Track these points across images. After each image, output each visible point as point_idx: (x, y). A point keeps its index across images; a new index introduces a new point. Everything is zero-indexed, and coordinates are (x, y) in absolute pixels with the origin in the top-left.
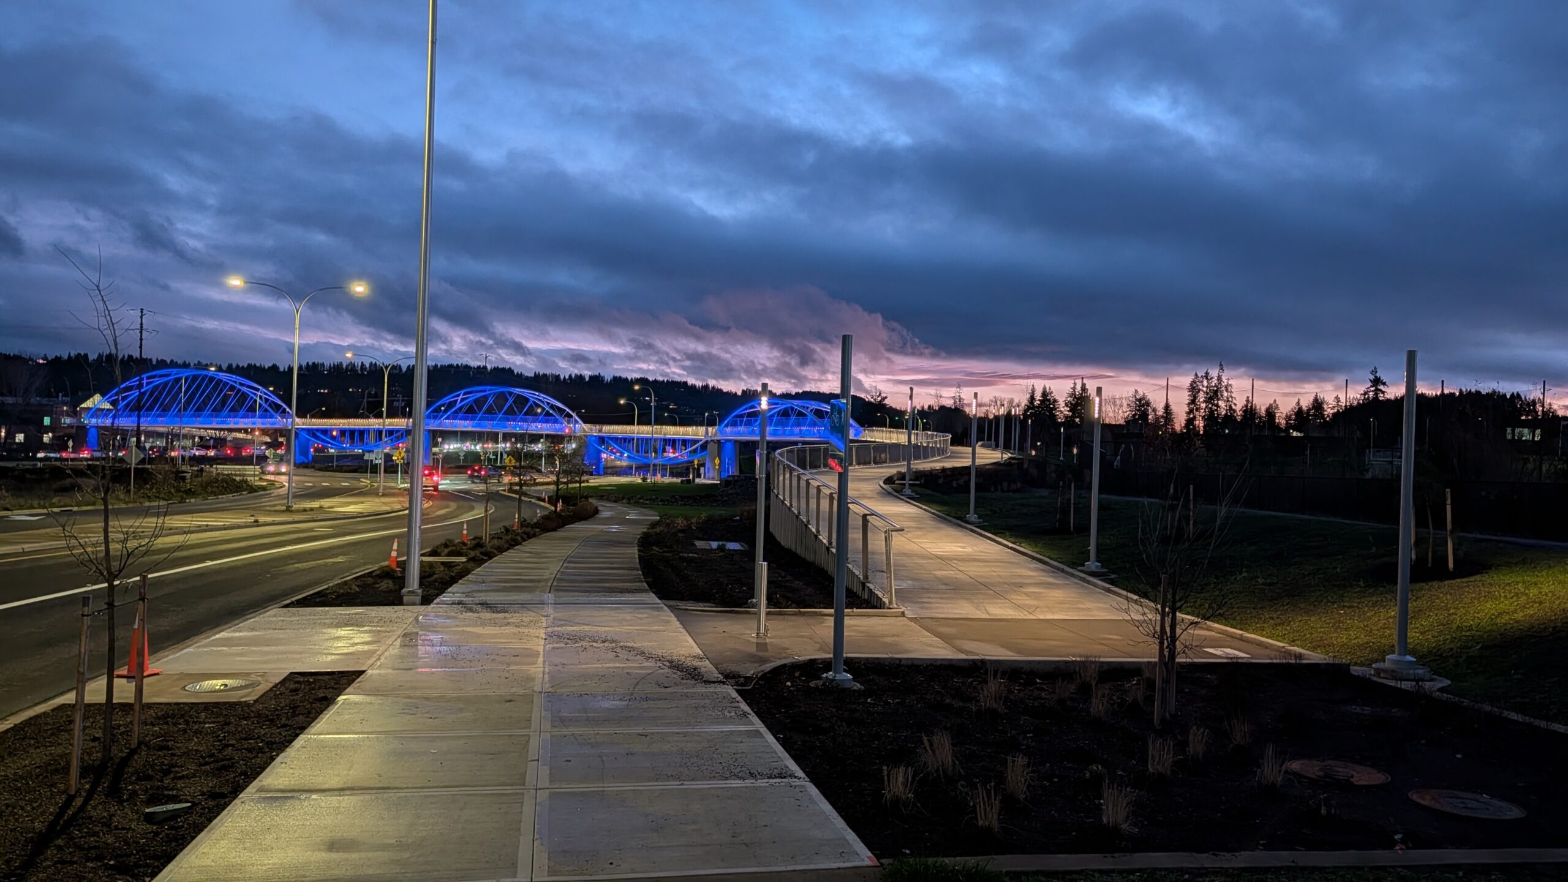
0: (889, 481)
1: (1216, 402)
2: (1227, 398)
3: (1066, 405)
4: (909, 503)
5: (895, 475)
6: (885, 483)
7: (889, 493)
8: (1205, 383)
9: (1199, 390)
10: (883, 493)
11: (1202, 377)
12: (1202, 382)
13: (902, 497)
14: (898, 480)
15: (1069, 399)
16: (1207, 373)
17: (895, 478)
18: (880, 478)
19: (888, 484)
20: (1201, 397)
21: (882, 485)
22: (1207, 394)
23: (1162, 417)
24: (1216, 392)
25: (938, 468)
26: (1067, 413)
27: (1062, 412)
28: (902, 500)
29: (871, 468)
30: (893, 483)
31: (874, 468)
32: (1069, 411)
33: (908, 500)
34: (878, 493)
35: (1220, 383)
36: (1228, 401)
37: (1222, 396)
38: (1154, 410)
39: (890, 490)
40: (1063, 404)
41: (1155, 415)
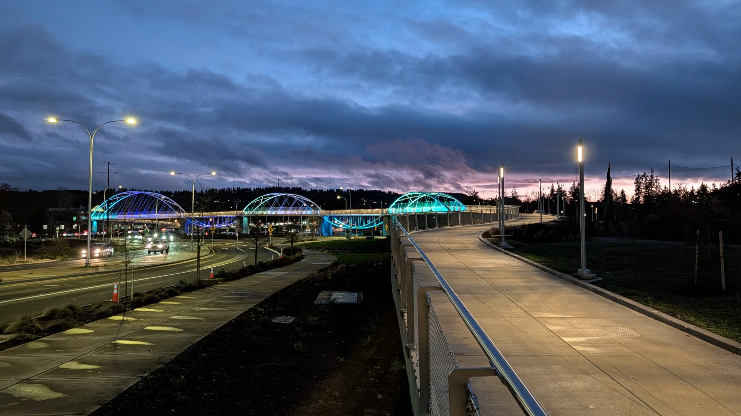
0: (486, 235)
1: (651, 188)
2: (657, 186)
3: (570, 193)
4: (508, 254)
5: (490, 230)
6: (483, 237)
7: (488, 245)
8: (644, 179)
9: (641, 183)
10: (483, 246)
11: (642, 176)
12: (642, 179)
13: (501, 249)
14: (493, 234)
15: (572, 190)
16: (644, 174)
17: (491, 233)
18: (479, 233)
19: (485, 237)
20: (642, 186)
21: (481, 238)
22: (645, 184)
23: (620, 197)
24: (650, 184)
25: (520, 225)
26: (571, 197)
27: (568, 197)
28: (501, 251)
29: (472, 226)
30: (490, 237)
31: (473, 226)
32: (572, 196)
33: (507, 252)
34: (479, 245)
35: (652, 179)
36: (657, 188)
37: (654, 185)
38: (616, 194)
39: (488, 243)
40: (568, 193)
41: (616, 196)
